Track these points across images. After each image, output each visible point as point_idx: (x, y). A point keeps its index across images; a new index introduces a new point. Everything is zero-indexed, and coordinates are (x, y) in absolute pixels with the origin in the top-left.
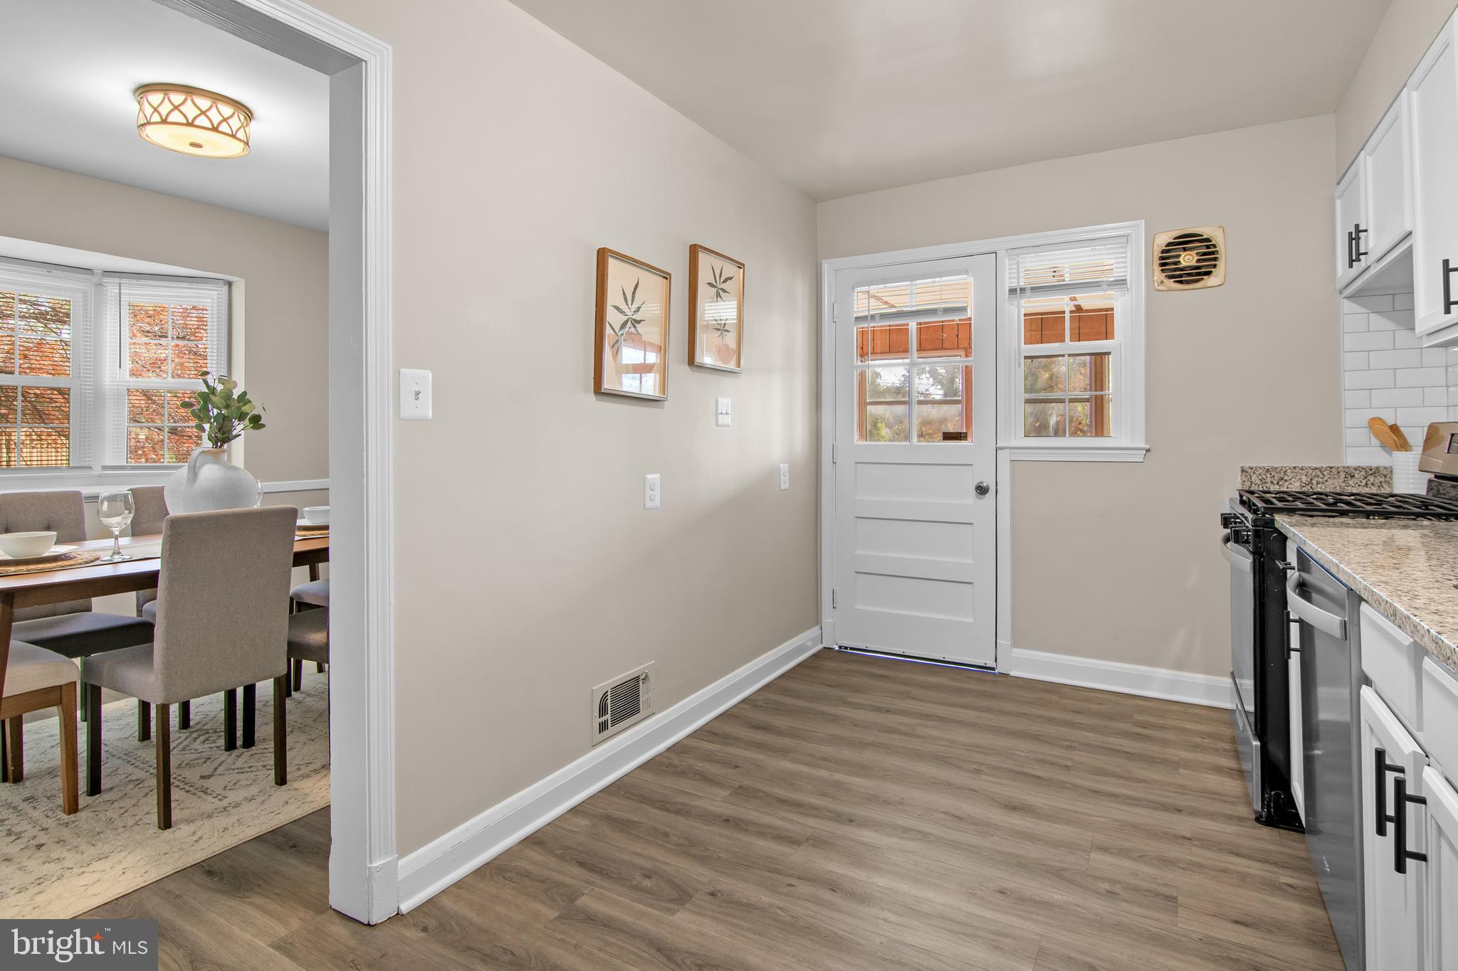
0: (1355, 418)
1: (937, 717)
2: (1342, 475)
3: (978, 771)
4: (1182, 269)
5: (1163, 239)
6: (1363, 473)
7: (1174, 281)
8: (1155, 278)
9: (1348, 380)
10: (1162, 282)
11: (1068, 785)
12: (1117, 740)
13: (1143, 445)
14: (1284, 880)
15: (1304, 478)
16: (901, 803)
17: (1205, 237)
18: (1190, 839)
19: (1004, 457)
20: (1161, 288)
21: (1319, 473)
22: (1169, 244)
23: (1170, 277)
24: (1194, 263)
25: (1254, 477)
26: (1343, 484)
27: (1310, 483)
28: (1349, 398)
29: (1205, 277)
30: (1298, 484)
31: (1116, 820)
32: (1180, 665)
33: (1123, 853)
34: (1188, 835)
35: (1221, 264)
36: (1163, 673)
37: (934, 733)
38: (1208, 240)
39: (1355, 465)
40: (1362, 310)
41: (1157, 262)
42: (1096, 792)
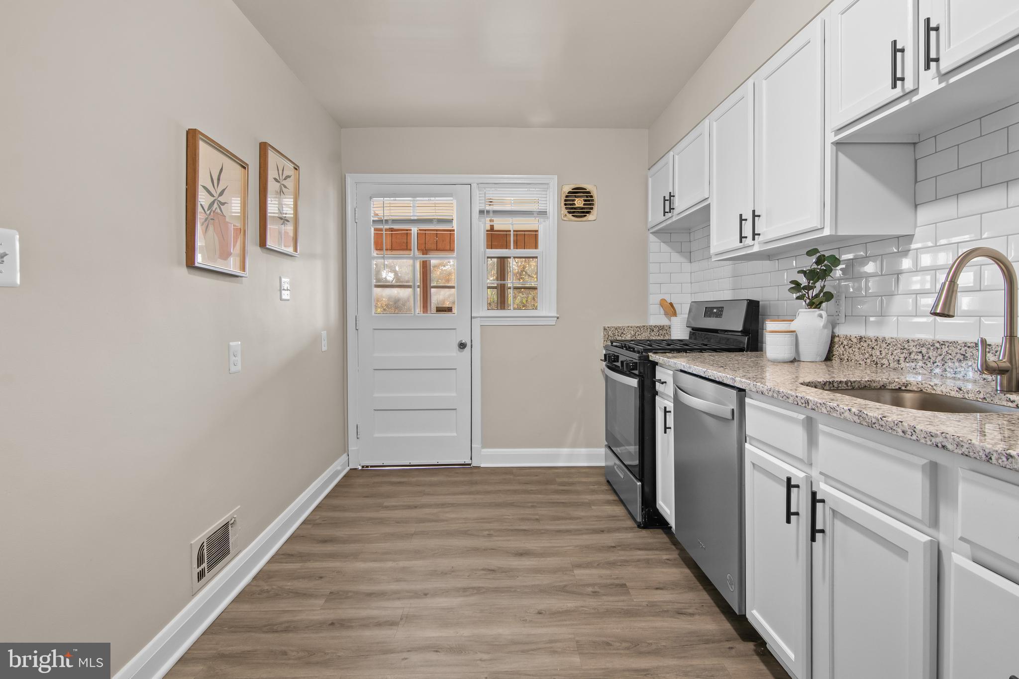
0: (654, 299)
1: (449, 504)
2: (649, 330)
3: (490, 535)
4: (575, 209)
5: (567, 189)
6: (657, 328)
7: (572, 215)
8: (562, 212)
9: (652, 278)
10: (566, 215)
11: (543, 531)
12: (554, 496)
13: (555, 315)
14: (665, 557)
15: (632, 332)
16: (453, 571)
17: (588, 190)
18: (614, 547)
19: (477, 323)
20: (565, 219)
21: (639, 329)
22: (569, 192)
23: (569, 213)
24: (582, 206)
25: (610, 332)
26: (649, 335)
27: (635, 335)
28: (652, 288)
29: (587, 215)
30: (630, 336)
31: (576, 546)
32: (574, 445)
33: (588, 565)
34: (613, 545)
35: (595, 207)
36: (565, 451)
37: (453, 516)
38: (589, 192)
39: (654, 324)
40: (659, 241)
41: (563, 203)
42: (559, 531)
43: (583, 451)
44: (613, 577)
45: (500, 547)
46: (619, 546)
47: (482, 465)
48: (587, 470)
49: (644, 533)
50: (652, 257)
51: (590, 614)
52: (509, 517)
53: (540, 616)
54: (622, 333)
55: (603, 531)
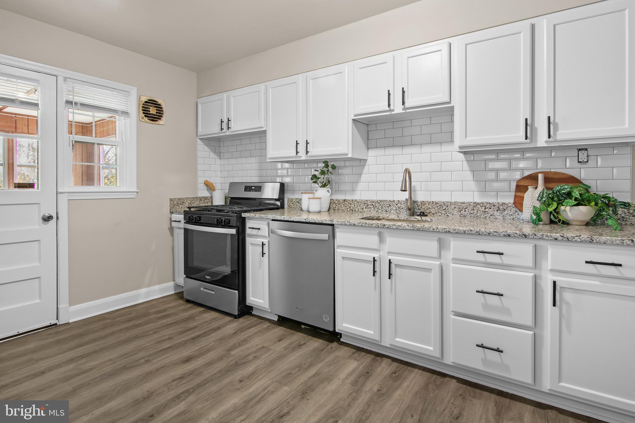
0: (201, 180)
2: (199, 200)
3: (148, 361)
4: (149, 114)
5: (144, 99)
6: (204, 199)
7: (148, 119)
8: (140, 115)
9: (200, 167)
10: (143, 118)
11: (183, 343)
13: (136, 190)
15: (189, 201)
16: (152, 393)
17: (159, 103)
18: (236, 332)
20: (142, 120)
21: (193, 200)
22: (145, 102)
23: (146, 116)
24: (155, 113)
25: (175, 202)
26: (199, 203)
27: (191, 203)
28: (200, 173)
29: (159, 120)
30: (187, 204)
31: (215, 341)
33: (235, 347)
34: (234, 332)
35: (164, 116)
36: (144, 290)
37: (94, 363)
38: (160, 105)
39: (202, 196)
40: (203, 144)
41: (141, 108)
43: (157, 287)
44: (254, 346)
45: (166, 364)
46: (238, 331)
47: (71, 321)
48: (164, 299)
49: (241, 320)
50: (199, 154)
51: (265, 367)
52: (147, 345)
53: (242, 383)
54: (183, 202)
55: (219, 328)
